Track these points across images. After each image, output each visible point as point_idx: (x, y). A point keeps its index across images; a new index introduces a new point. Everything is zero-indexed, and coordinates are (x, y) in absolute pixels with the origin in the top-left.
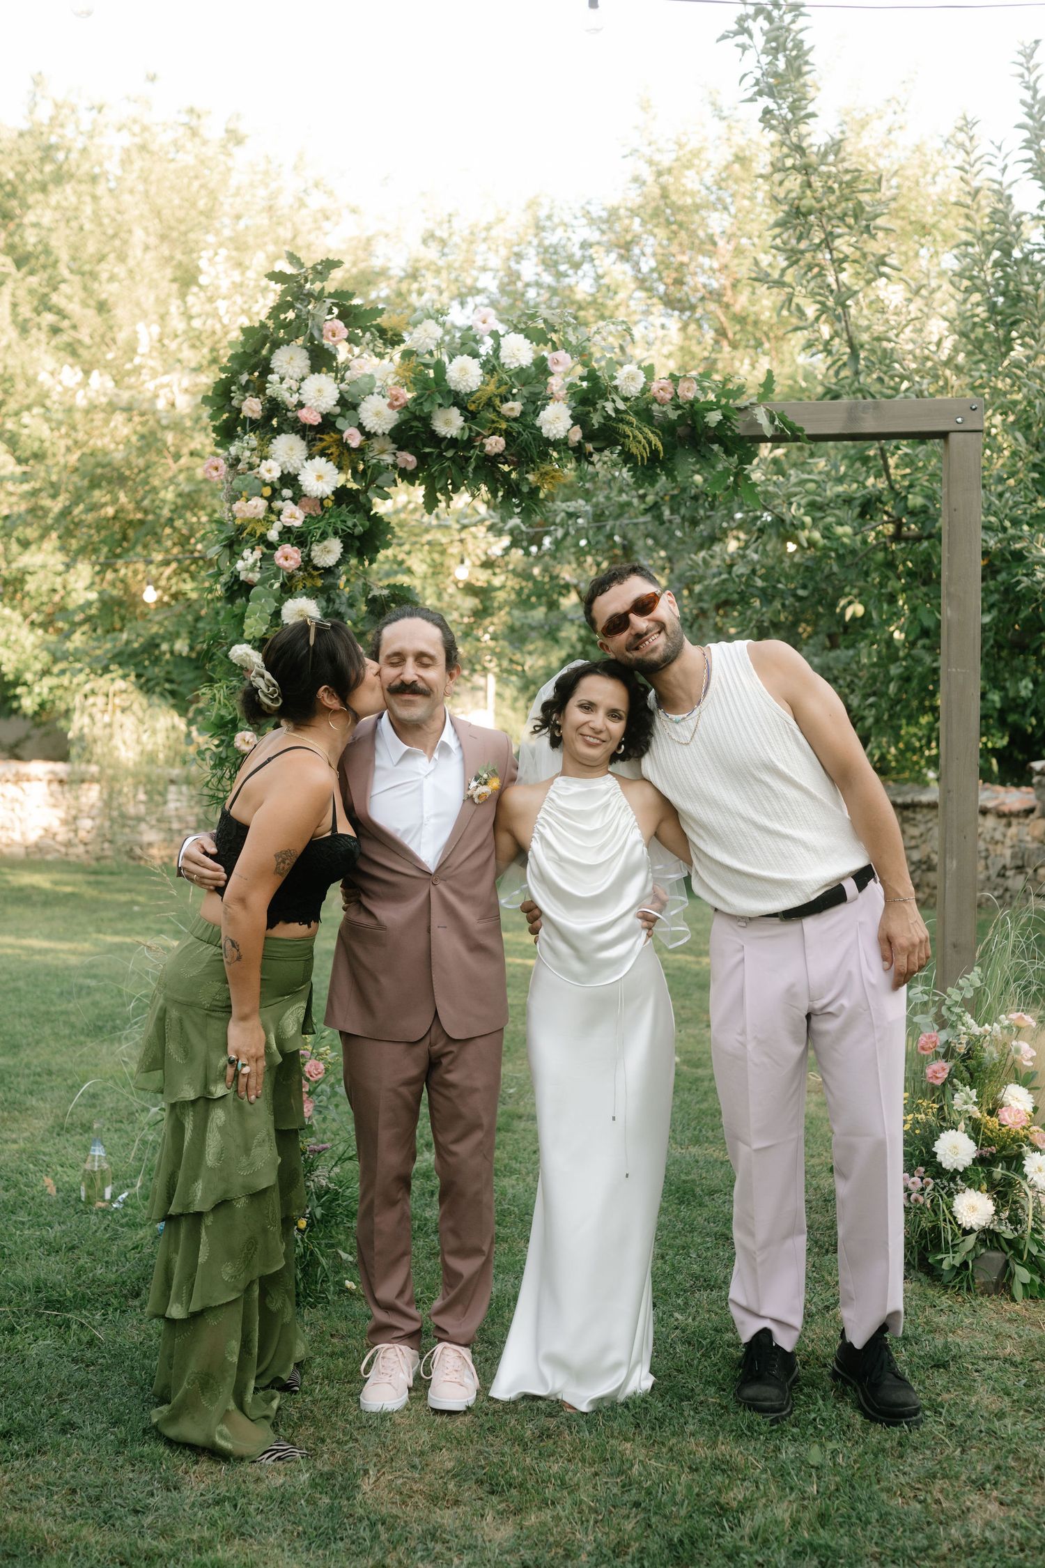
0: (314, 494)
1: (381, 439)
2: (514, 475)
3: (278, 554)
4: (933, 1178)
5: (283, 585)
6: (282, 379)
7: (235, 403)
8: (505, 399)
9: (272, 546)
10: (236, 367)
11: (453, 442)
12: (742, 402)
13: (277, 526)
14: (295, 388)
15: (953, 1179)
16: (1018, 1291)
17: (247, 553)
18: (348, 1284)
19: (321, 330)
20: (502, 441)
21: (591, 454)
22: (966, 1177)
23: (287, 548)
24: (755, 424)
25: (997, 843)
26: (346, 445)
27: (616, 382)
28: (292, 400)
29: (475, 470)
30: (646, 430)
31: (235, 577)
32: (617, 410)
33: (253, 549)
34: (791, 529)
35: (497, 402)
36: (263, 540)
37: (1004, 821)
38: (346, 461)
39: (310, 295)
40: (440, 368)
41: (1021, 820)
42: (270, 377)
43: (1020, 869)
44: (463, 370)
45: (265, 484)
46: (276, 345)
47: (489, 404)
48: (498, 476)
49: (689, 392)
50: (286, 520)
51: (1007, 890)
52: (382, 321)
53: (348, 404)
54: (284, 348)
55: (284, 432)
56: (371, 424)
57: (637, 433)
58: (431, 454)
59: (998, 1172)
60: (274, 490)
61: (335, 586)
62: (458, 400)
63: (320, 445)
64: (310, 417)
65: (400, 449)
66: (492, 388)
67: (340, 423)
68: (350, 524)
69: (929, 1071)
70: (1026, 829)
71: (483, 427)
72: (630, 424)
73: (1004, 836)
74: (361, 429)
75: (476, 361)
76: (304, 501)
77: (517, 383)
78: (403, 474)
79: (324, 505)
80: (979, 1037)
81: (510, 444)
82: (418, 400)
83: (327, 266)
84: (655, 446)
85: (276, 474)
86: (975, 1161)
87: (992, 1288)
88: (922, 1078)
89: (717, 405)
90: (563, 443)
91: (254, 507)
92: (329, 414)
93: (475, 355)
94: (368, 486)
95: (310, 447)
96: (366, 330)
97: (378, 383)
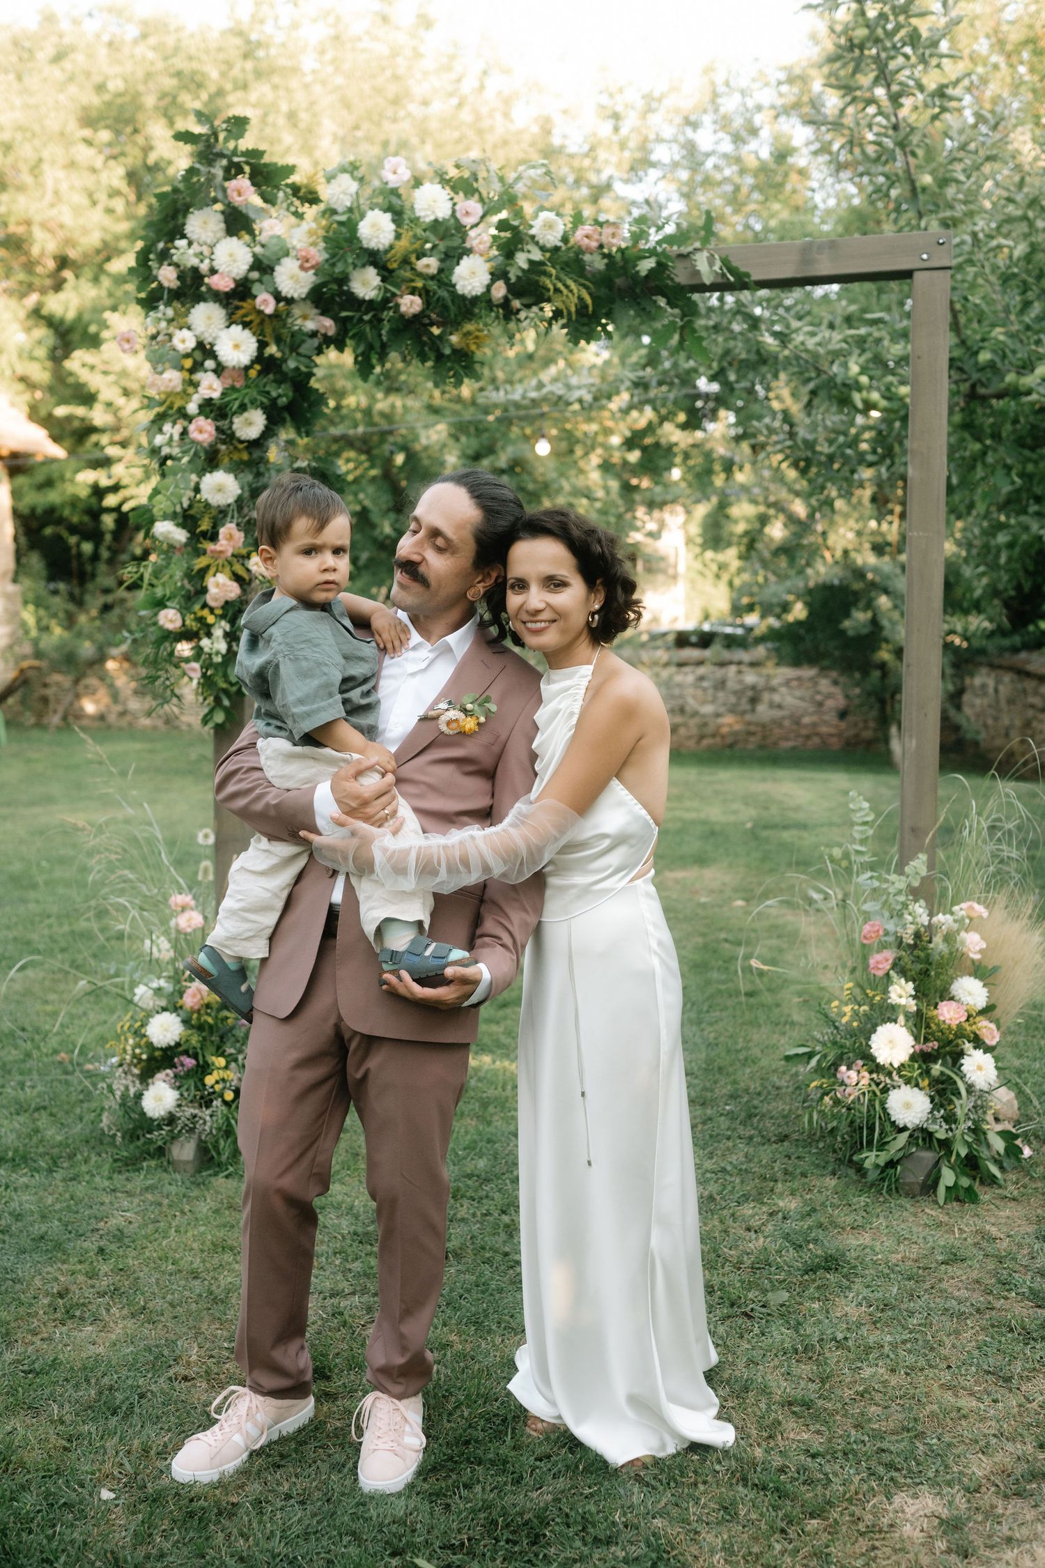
0: (232, 365)
1: (301, 305)
3: (192, 427)
4: (871, 1073)
5: (202, 459)
6: (190, 244)
7: (154, 272)
8: (421, 254)
9: (190, 419)
10: (152, 235)
11: (370, 304)
12: (685, 248)
13: (196, 399)
14: (206, 253)
15: (889, 1074)
16: (941, 1191)
17: (167, 427)
19: (226, 191)
20: (418, 300)
21: (518, 311)
22: (904, 1073)
23: (201, 421)
24: (697, 273)
26: (260, 312)
27: (532, 232)
28: (204, 266)
29: (391, 332)
30: (571, 283)
31: (157, 450)
32: (531, 262)
33: (174, 423)
34: (844, 390)
35: (413, 258)
36: (182, 413)
38: (268, 330)
39: (221, 156)
40: (350, 226)
42: (180, 243)
44: (375, 225)
45: (184, 356)
46: (188, 211)
47: (406, 262)
48: (425, 339)
49: (621, 238)
50: (205, 392)
52: (295, 178)
53: (263, 267)
54: (196, 212)
55: (203, 300)
56: (286, 288)
57: (560, 286)
58: (350, 317)
59: (937, 1068)
60: (194, 362)
61: (263, 460)
62: (374, 258)
63: (238, 313)
64: (222, 283)
65: (322, 314)
66: (404, 243)
67: (256, 288)
68: (274, 394)
69: (872, 962)
71: (398, 286)
72: (550, 275)
74: (278, 297)
75: (388, 216)
76: (226, 374)
77: (432, 238)
78: (328, 341)
79: (246, 376)
80: (930, 927)
81: (427, 303)
82: (332, 260)
83: (238, 125)
84: (580, 299)
85: (191, 344)
86: (913, 1058)
87: (917, 1189)
88: (866, 967)
89: (652, 252)
90: (484, 300)
91: (173, 378)
92: (244, 279)
93: (392, 209)
94: (290, 354)
95: (228, 315)
96: (280, 188)
97: (293, 245)
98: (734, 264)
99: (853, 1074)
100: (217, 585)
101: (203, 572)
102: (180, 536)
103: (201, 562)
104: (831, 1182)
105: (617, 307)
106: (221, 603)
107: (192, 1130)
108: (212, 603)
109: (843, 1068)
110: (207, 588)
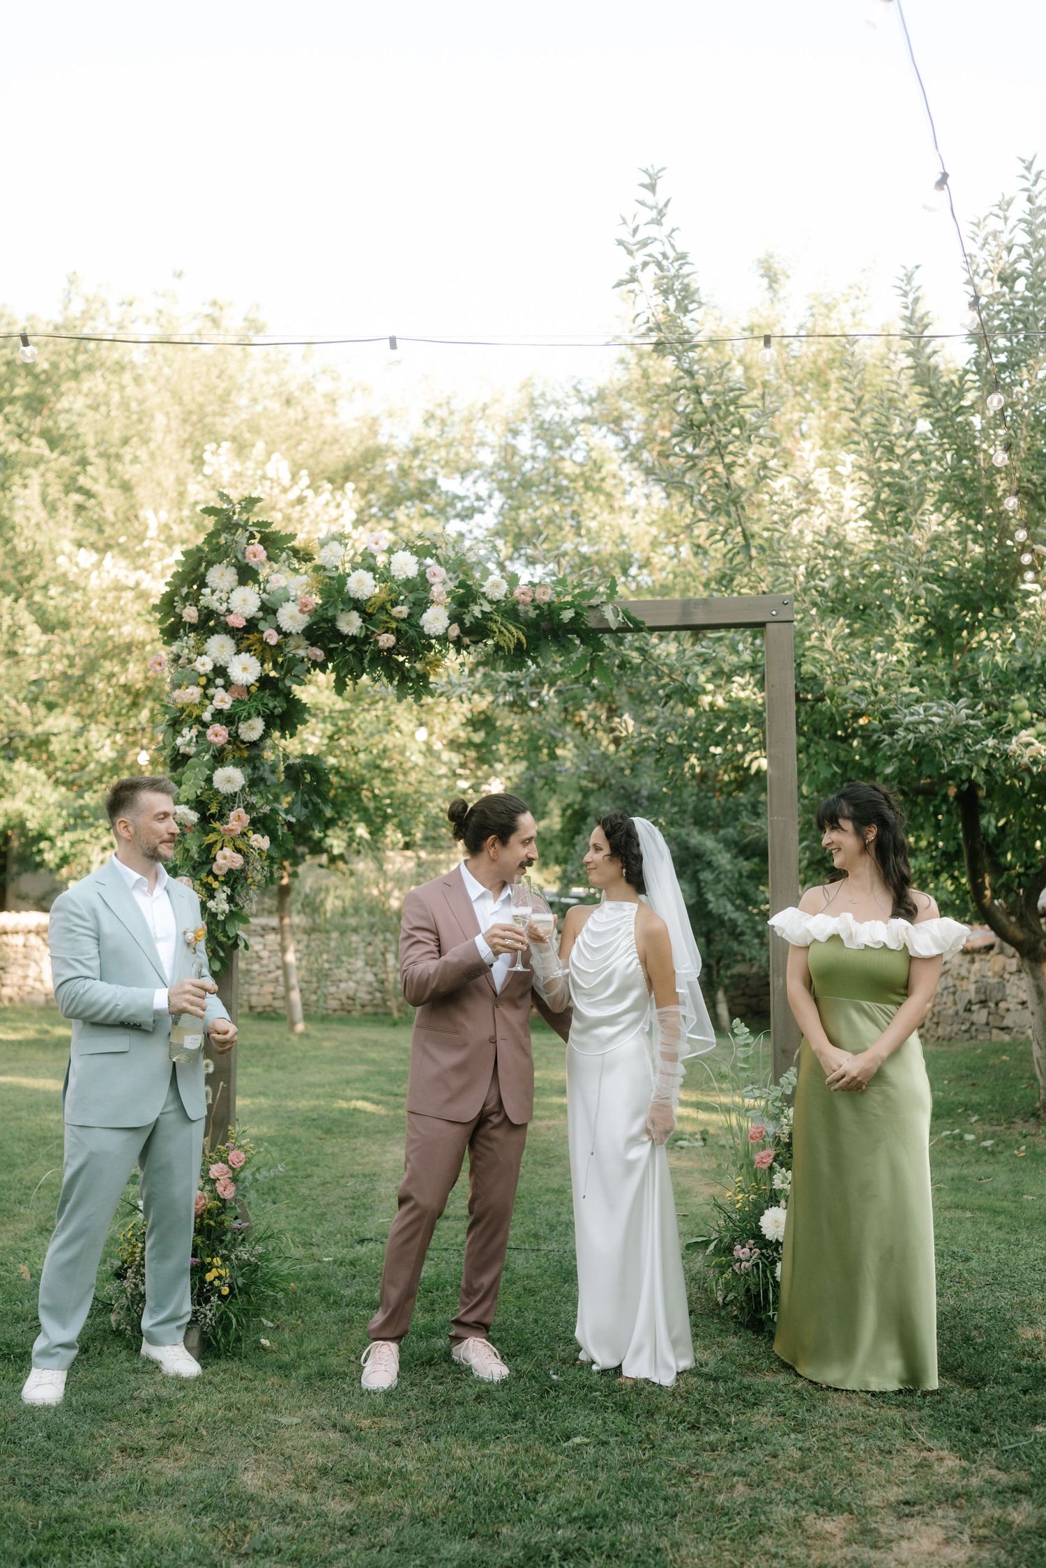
0: (240, 683)
1: (296, 638)
2: (407, 665)
3: (209, 732)
4: (761, 1248)
5: (214, 757)
6: (213, 592)
7: (177, 610)
8: (395, 603)
9: (205, 725)
10: (178, 582)
11: (354, 639)
12: (594, 602)
13: (210, 709)
14: (224, 598)
17: (185, 731)
18: (263, 1341)
19: (244, 553)
20: (393, 637)
21: (468, 647)
23: (217, 727)
24: (603, 619)
25: (963, 978)
26: (267, 644)
27: (483, 590)
28: (223, 608)
29: (372, 660)
30: (510, 627)
31: (176, 750)
32: (482, 612)
33: (191, 728)
35: (389, 606)
36: (199, 720)
37: (968, 958)
38: (268, 656)
39: (237, 525)
40: (342, 579)
41: (983, 957)
42: (204, 591)
43: (983, 1003)
44: (360, 581)
45: (202, 676)
46: (210, 564)
47: (382, 608)
48: (393, 665)
49: (545, 596)
50: (217, 703)
51: (973, 1024)
52: (295, 543)
53: (268, 610)
54: (217, 566)
55: (218, 633)
56: (286, 625)
57: (503, 629)
58: (336, 649)
60: (209, 680)
61: (259, 757)
62: (357, 605)
63: (246, 643)
64: (237, 621)
65: (312, 645)
66: (384, 595)
67: (262, 626)
68: (271, 705)
69: (757, 1158)
70: (988, 965)
71: (377, 627)
72: (496, 622)
73: (969, 972)
74: (279, 630)
75: (371, 574)
76: (233, 688)
77: (404, 591)
78: (315, 665)
79: (248, 691)
81: (398, 640)
82: (324, 606)
83: (250, 502)
84: (518, 639)
85: (209, 667)
88: (752, 1163)
89: (571, 605)
90: (443, 637)
91: (192, 693)
92: (253, 618)
93: (372, 569)
94: (285, 675)
95: (238, 645)
96: (282, 550)
97: (293, 593)
98: (633, 614)
99: (746, 1250)
100: (225, 858)
101: (210, 846)
102: (193, 817)
103: (212, 837)
105: (542, 642)
106: (225, 871)
108: (216, 871)
109: (738, 1247)
110: (214, 859)
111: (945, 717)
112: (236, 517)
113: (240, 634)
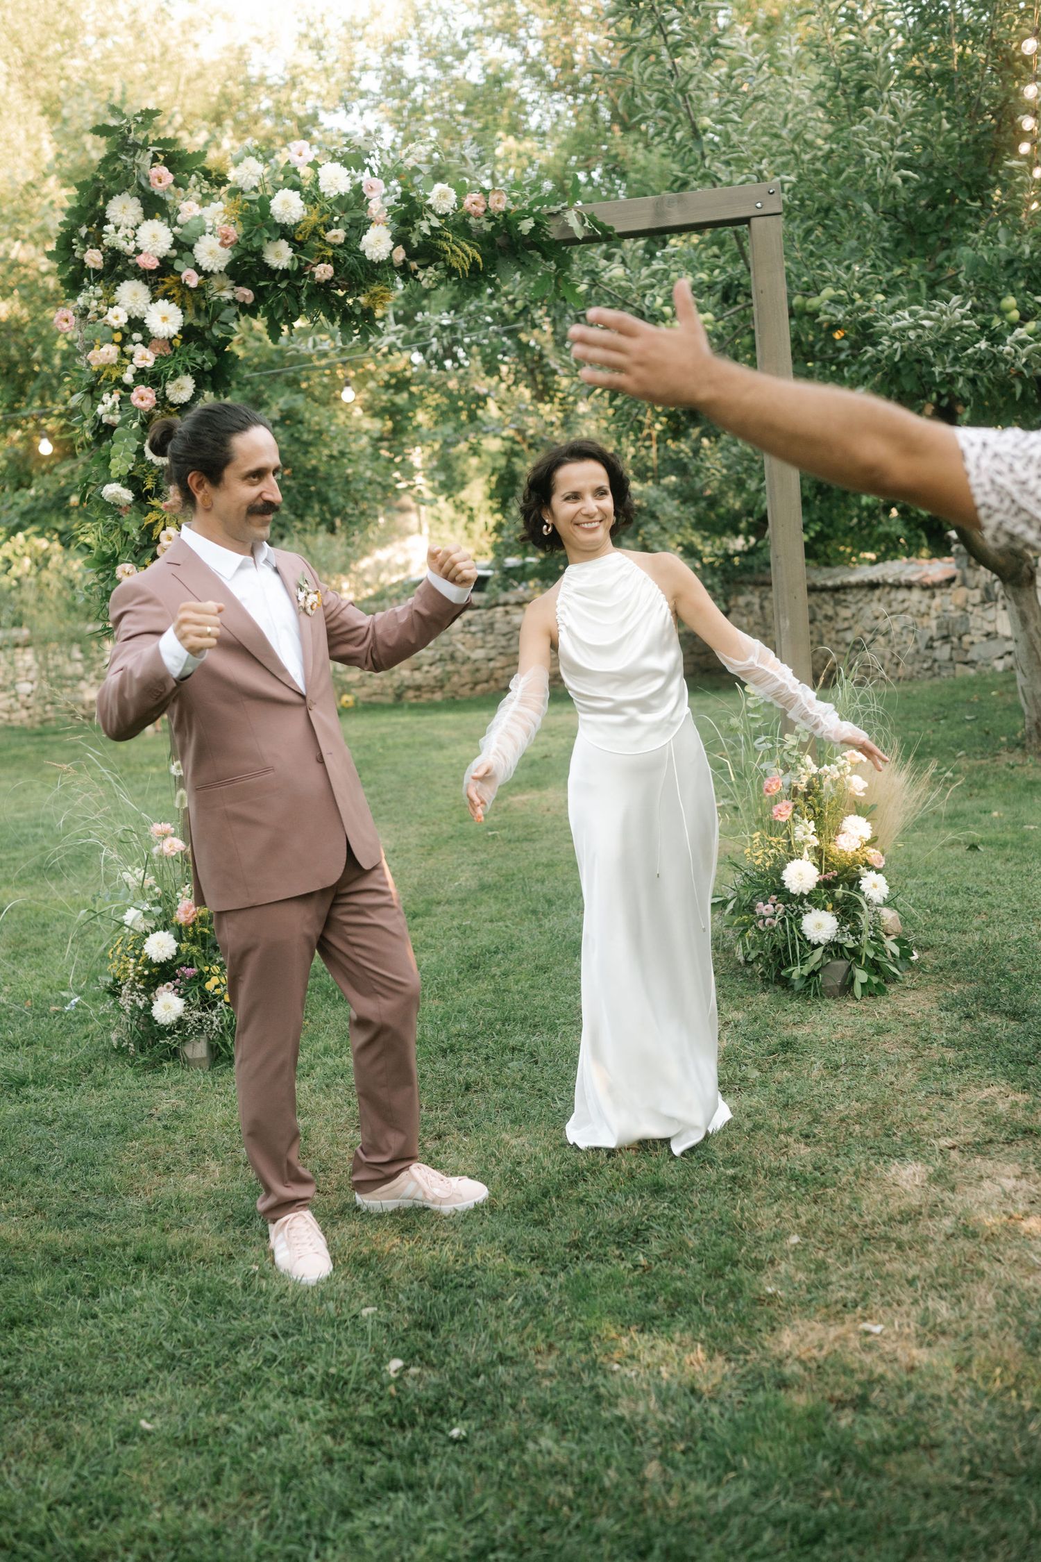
0: (161, 336)
1: (219, 277)
2: (349, 300)
3: (134, 395)
4: (783, 904)
5: (143, 425)
6: (117, 228)
7: (77, 255)
8: (328, 227)
9: (128, 389)
10: (74, 220)
11: (285, 273)
13: (131, 369)
14: (131, 236)
15: (800, 902)
16: (858, 989)
17: (106, 397)
19: (148, 179)
20: (330, 268)
21: (416, 272)
22: (813, 899)
23: (142, 390)
24: (567, 228)
25: (923, 615)
26: (186, 286)
27: (429, 201)
28: (130, 248)
29: (309, 298)
30: (463, 244)
31: (98, 419)
32: (432, 228)
33: (111, 393)
35: (322, 231)
36: (119, 383)
38: (188, 301)
39: (135, 146)
40: (264, 203)
41: (944, 590)
42: (106, 228)
44: (286, 203)
45: (116, 331)
46: (109, 196)
47: (314, 233)
48: (333, 301)
49: (500, 203)
50: (138, 362)
52: (206, 163)
53: (183, 246)
54: (116, 198)
55: (128, 278)
56: (207, 263)
57: (454, 247)
58: (266, 286)
59: (839, 892)
60: (125, 336)
62: (285, 232)
63: (162, 288)
64: (148, 262)
65: (238, 284)
66: (314, 218)
67: (178, 265)
68: (199, 360)
69: (775, 811)
71: (311, 257)
72: (446, 239)
73: (930, 607)
75: (296, 194)
76: (153, 343)
77: (338, 211)
78: (244, 309)
79: (172, 345)
80: (819, 777)
81: (336, 271)
82: (247, 236)
83: (147, 116)
84: (473, 259)
85: (124, 320)
86: (819, 885)
87: (837, 991)
88: (770, 817)
89: (529, 213)
90: (388, 264)
91: (107, 353)
92: (166, 258)
93: (296, 187)
94: (212, 323)
95: (152, 291)
96: (190, 173)
97: (209, 223)
98: (601, 220)
99: (770, 906)
101: (151, 527)
102: (127, 495)
103: (152, 517)
104: (765, 997)
105: (500, 261)
107: (201, 1032)
109: (760, 904)
110: (158, 541)
111: (937, 320)
112: (132, 136)
113: (154, 278)
